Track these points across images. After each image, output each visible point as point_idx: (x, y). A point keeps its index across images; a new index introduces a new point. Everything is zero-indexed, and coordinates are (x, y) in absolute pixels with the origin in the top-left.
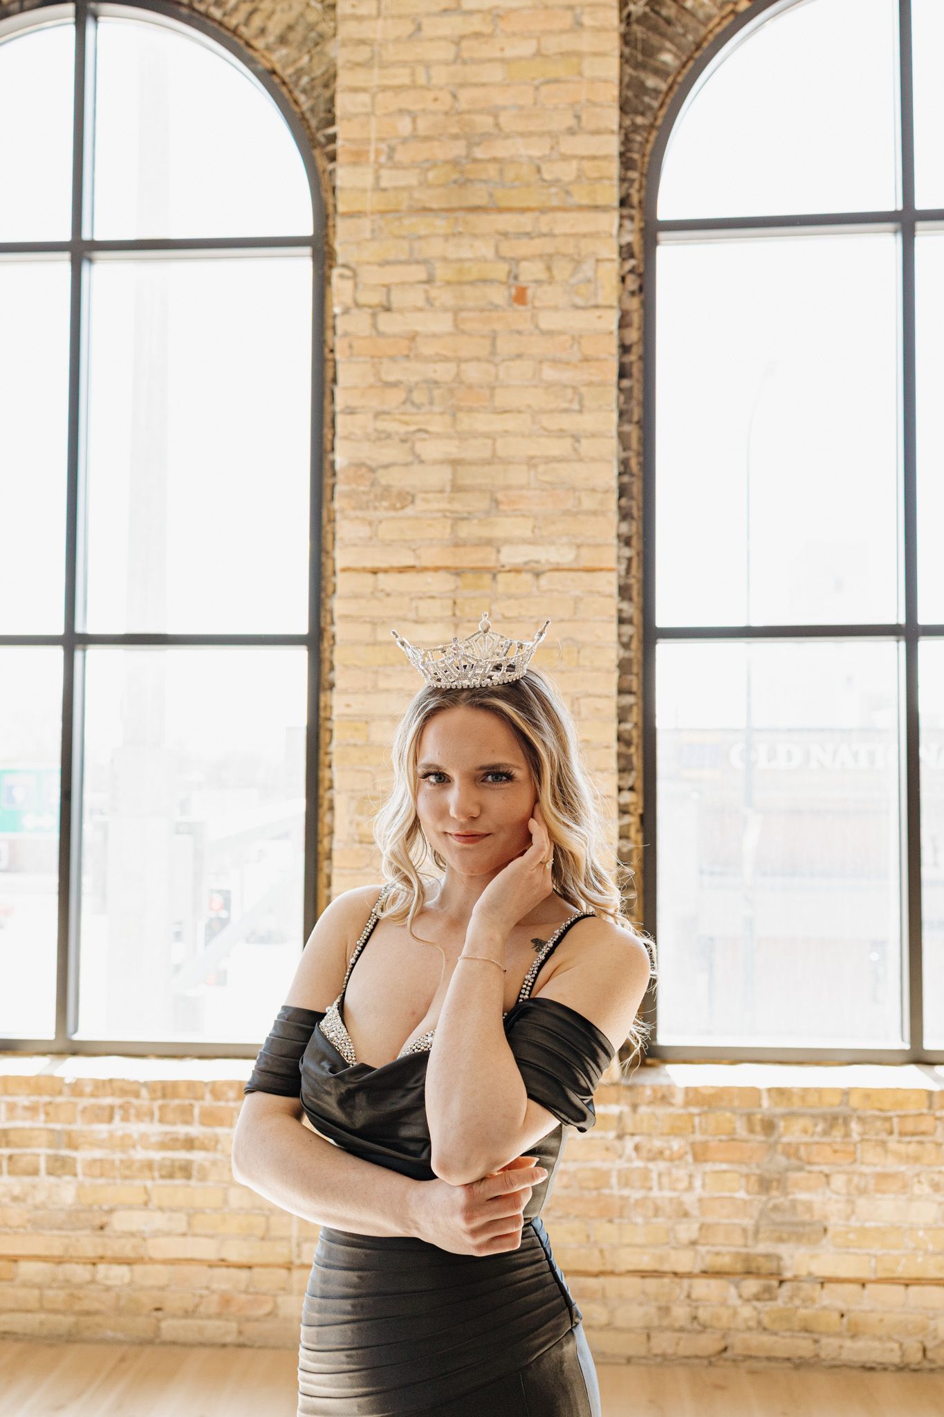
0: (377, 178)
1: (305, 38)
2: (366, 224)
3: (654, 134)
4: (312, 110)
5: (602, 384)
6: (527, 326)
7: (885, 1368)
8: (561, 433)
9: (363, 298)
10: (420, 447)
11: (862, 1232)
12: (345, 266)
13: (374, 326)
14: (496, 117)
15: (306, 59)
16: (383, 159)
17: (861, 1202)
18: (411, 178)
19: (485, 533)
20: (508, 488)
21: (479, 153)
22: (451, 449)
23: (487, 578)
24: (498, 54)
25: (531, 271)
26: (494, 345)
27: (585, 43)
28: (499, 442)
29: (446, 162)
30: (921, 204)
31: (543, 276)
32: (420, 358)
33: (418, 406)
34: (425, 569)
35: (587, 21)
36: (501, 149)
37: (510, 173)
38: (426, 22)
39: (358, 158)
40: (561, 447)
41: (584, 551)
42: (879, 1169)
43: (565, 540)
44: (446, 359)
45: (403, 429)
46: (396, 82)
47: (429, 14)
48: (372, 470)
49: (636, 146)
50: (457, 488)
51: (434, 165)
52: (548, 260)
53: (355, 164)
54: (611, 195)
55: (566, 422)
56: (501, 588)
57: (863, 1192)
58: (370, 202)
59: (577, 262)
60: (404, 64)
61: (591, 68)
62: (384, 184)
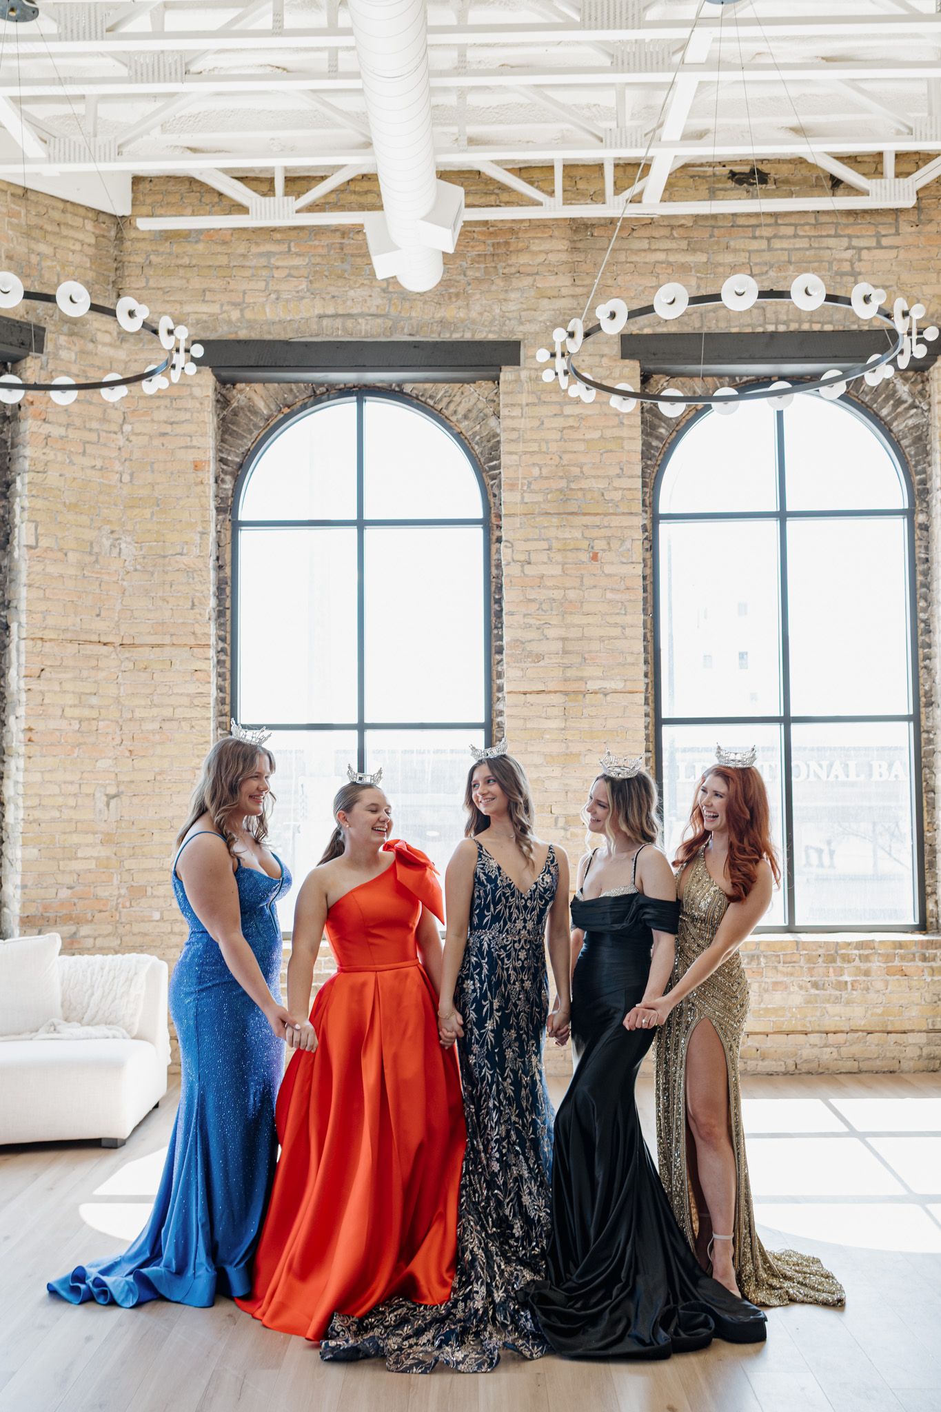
0: (523, 498)
1: (477, 417)
2: (517, 520)
3: (657, 468)
4: (481, 453)
5: (634, 601)
6: (599, 572)
7: (778, 1074)
8: (616, 625)
9: (516, 558)
10: (546, 631)
11: (767, 1010)
12: (506, 541)
13: (523, 571)
14: (581, 468)
15: (478, 427)
16: (525, 488)
17: (766, 996)
18: (539, 498)
19: (579, 674)
20: (590, 652)
21: (573, 486)
22: (562, 632)
23: (581, 696)
24: (582, 437)
25: (600, 545)
26: (582, 581)
27: (625, 433)
28: (586, 629)
29: (557, 490)
30: (789, 508)
31: (606, 547)
32: (546, 587)
33: (545, 611)
34: (550, 692)
35: (626, 422)
36: (585, 484)
37: (589, 496)
38: (546, 421)
39: (513, 487)
40: (616, 632)
41: (628, 683)
42: (774, 980)
43: (618, 678)
44: (559, 588)
45: (538, 622)
46: (531, 450)
47: (547, 416)
48: (523, 643)
49: (647, 475)
50: (565, 652)
51: (551, 492)
52: (608, 539)
53: (511, 490)
54: (638, 507)
55: (618, 619)
56: (587, 701)
57: (766, 991)
58: (519, 509)
59: (623, 541)
60: (535, 441)
61: (628, 445)
62: (526, 500)
